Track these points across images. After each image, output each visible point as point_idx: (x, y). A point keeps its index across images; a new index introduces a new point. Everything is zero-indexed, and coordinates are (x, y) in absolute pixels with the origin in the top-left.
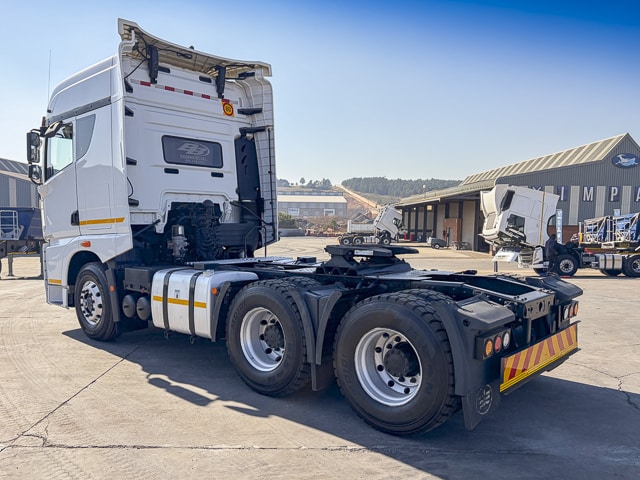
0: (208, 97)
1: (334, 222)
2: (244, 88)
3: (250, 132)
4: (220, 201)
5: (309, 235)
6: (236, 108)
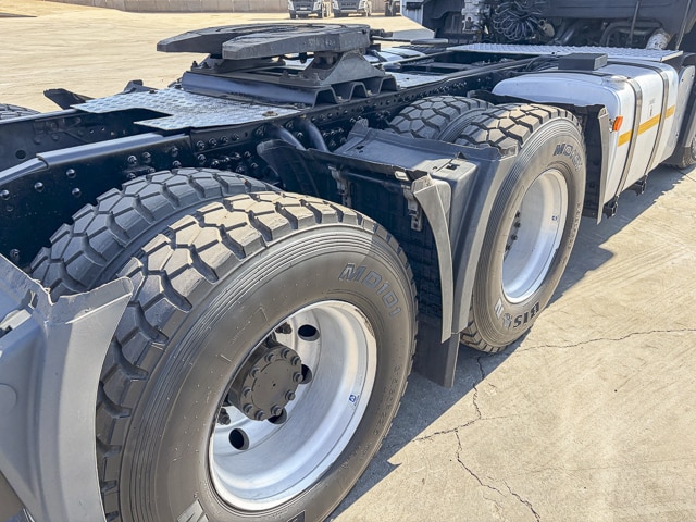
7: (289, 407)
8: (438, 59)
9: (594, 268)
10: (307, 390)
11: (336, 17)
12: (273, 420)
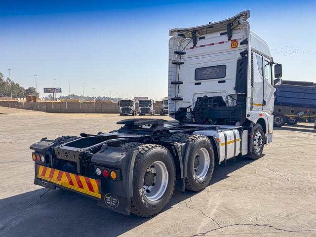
0: (223, 42)
4: (223, 95)
6: (239, 42)
7: (155, 182)
8: (179, 127)
9: (223, 179)
10: (157, 178)
11: (140, 115)
12: (153, 185)
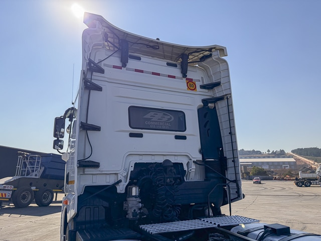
0: (174, 77)
1: (290, 172)
2: (205, 69)
3: (211, 102)
4: (184, 161)
5: (275, 179)
6: (198, 84)
